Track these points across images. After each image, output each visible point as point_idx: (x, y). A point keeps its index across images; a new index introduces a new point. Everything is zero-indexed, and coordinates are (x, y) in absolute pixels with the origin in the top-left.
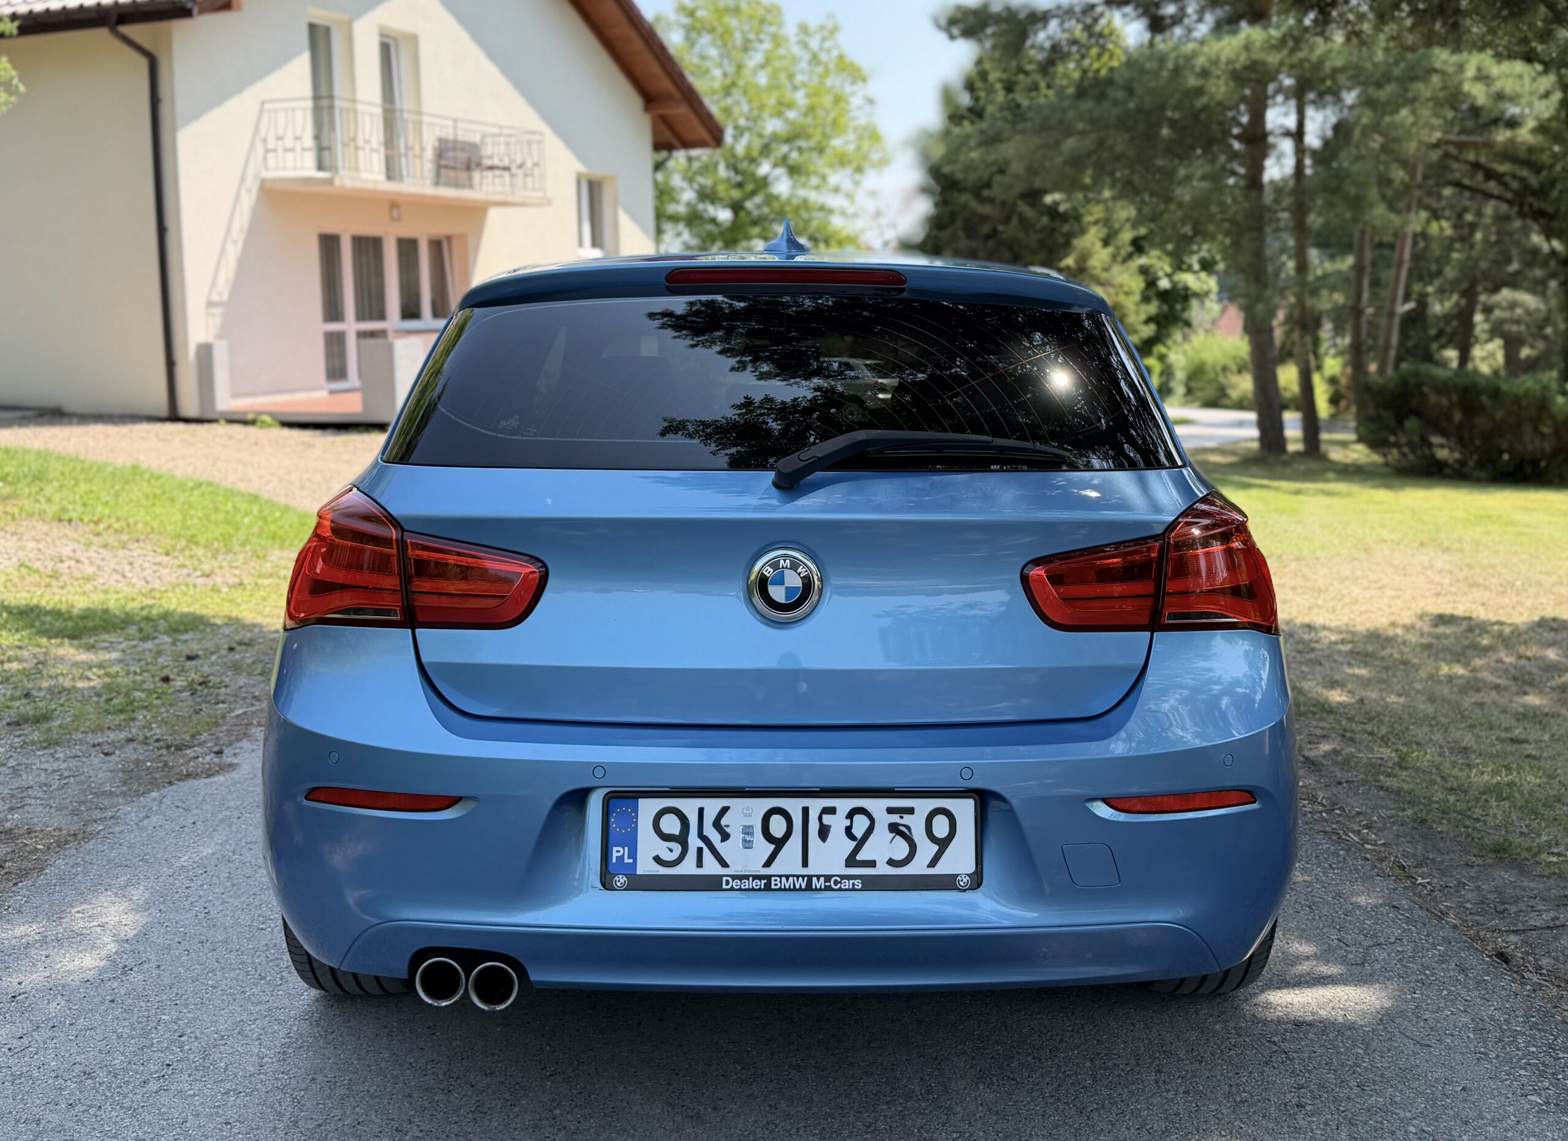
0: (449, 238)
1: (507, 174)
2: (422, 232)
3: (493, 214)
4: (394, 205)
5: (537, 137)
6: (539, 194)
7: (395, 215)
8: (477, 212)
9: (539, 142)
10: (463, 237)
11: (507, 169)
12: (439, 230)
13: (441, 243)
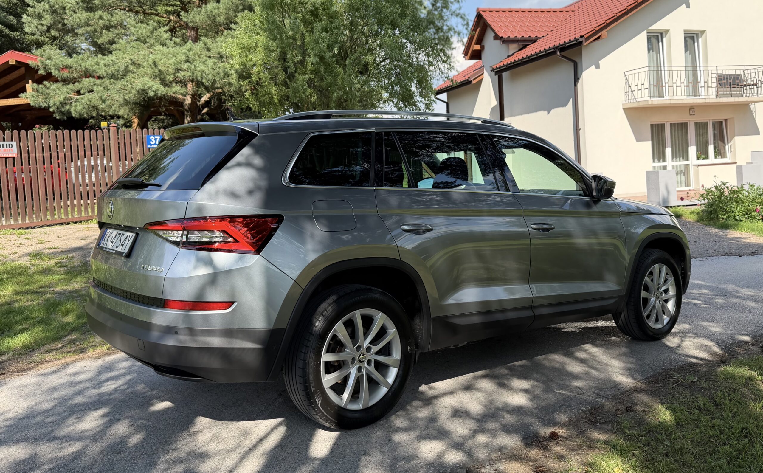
0: (726, 120)
2: (710, 118)
4: (692, 108)
7: (692, 113)
12: (720, 117)
13: (721, 123)
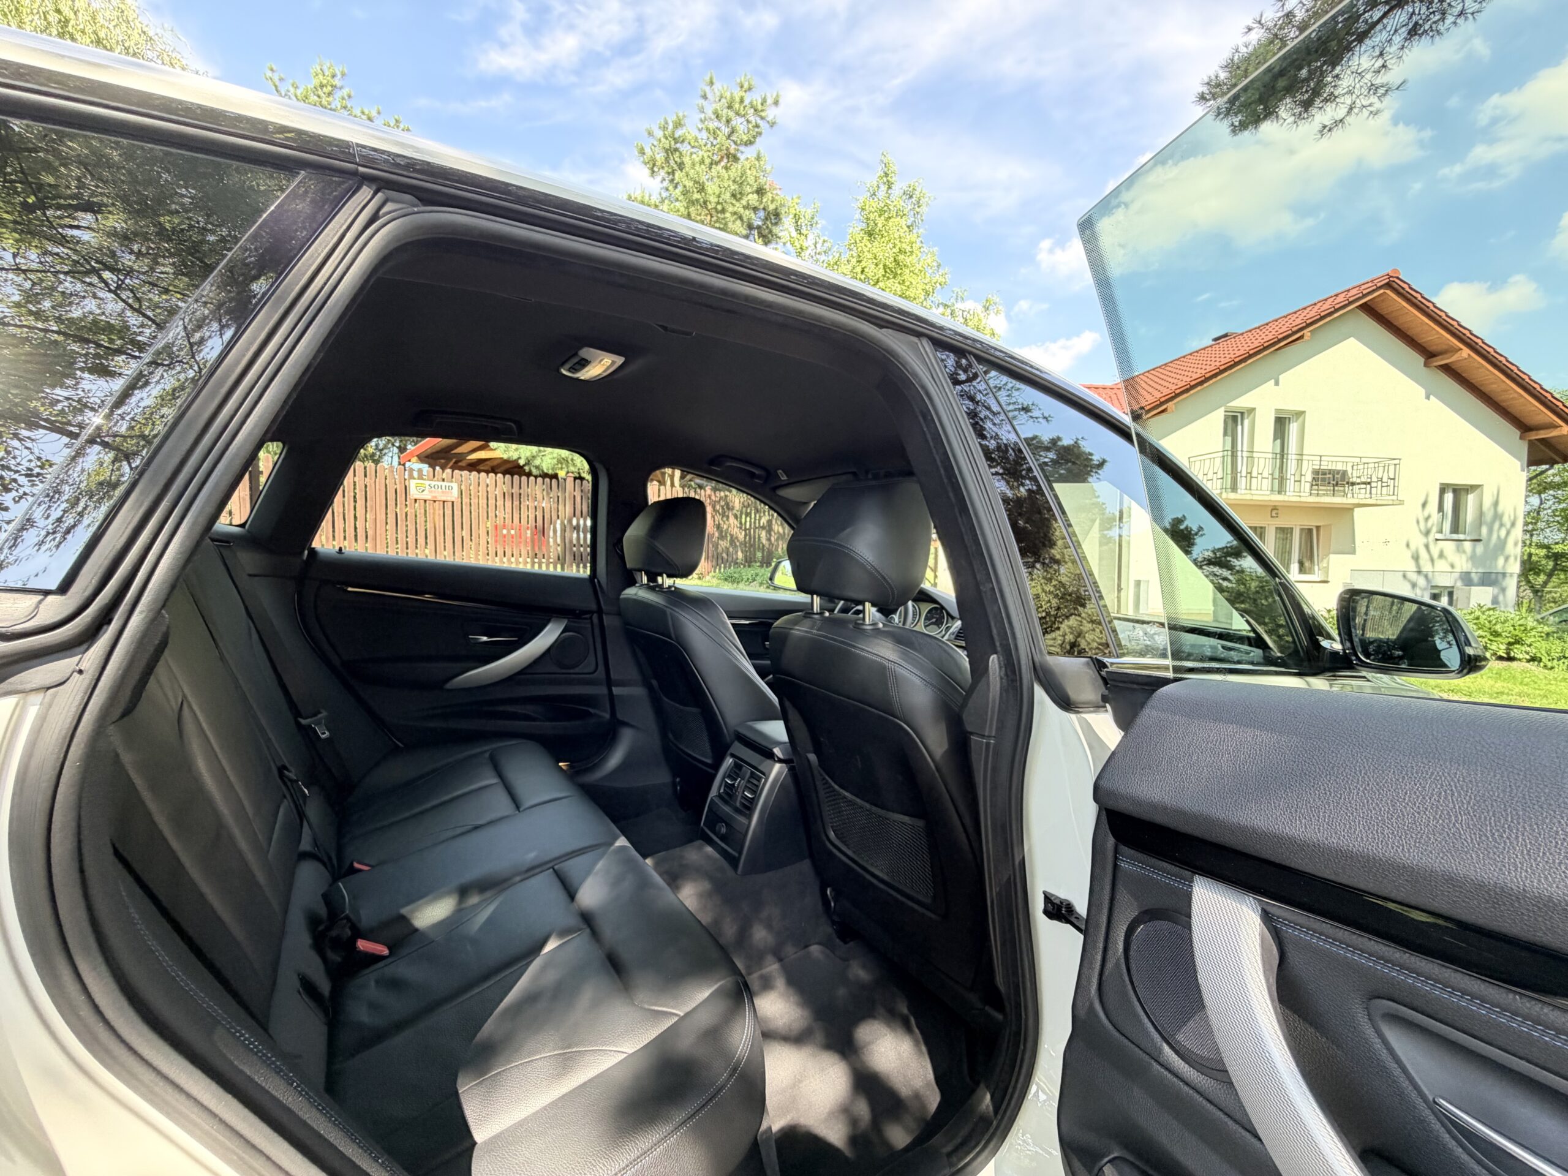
0: (1318, 528)
1: (1368, 486)
2: (1297, 523)
3: (1356, 510)
4: (1274, 510)
5: (1397, 462)
6: (1394, 498)
7: (1274, 515)
8: (1348, 510)
9: (1395, 465)
10: (1330, 525)
11: (1369, 483)
12: (1311, 522)
13: (1310, 531)
